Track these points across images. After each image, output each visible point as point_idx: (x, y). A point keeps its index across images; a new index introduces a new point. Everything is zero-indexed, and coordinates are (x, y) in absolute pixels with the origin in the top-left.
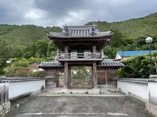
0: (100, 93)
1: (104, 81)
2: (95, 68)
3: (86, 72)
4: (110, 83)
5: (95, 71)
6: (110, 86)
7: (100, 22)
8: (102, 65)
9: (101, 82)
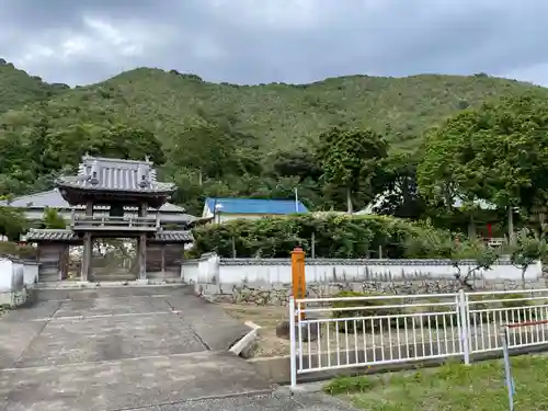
0: (149, 283)
1: (160, 265)
2: (143, 243)
3: (123, 250)
4: (170, 270)
5: (144, 248)
6: (170, 274)
7: (177, 73)
8: (157, 238)
9: (152, 268)
